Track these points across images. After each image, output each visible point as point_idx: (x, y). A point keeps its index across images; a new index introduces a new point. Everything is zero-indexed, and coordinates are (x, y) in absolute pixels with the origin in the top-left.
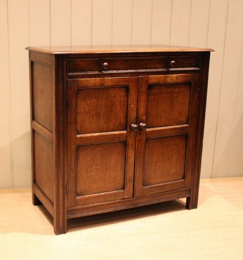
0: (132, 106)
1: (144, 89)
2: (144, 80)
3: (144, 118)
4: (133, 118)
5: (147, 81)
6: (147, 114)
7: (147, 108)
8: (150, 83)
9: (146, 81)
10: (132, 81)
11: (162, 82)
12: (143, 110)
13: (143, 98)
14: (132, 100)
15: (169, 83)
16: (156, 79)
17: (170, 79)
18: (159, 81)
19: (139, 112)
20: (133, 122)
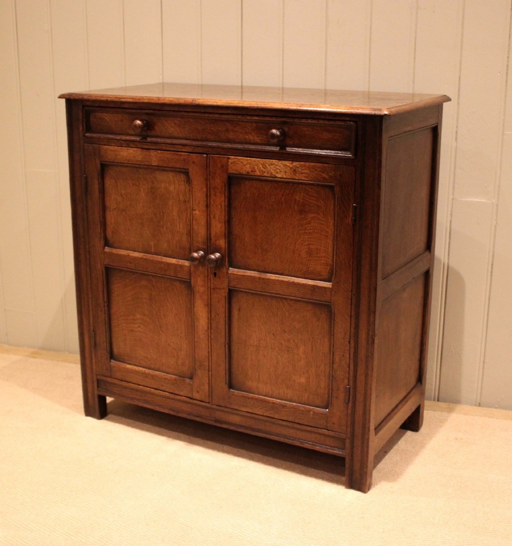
0: (197, 212)
1: (219, 181)
2: (219, 166)
3: (222, 243)
4: (200, 240)
5: (225, 167)
6: (229, 235)
7: (229, 222)
8: (231, 171)
9: (222, 166)
10: (193, 162)
11: (258, 173)
12: (219, 226)
13: (220, 201)
14: (197, 202)
15: (276, 177)
16: (245, 165)
17: (279, 171)
18: (252, 171)
19: (212, 229)
20: (200, 246)
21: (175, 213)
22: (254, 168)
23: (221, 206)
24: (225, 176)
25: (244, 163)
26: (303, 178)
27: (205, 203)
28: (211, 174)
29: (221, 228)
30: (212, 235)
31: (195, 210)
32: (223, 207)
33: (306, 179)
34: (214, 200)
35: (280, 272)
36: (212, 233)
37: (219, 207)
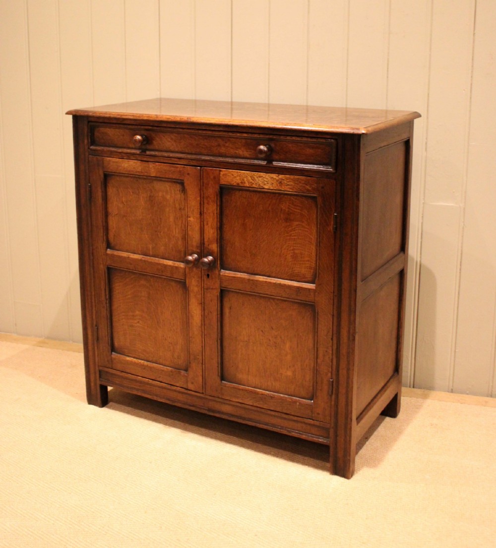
0: (191, 219)
1: (212, 191)
2: (212, 177)
3: (214, 247)
4: (195, 244)
5: (217, 179)
6: (221, 240)
7: (221, 228)
8: (223, 182)
9: (214, 178)
10: (188, 174)
11: (247, 184)
12: (212, 231)
13: (212, 209)
14: (192, 210)
15: (264, 188)
16: (235, 177)
17: (266, 183)
18: (242, 183)
19: (205, 235)
20: (195, 249)
21: (172, 219)
22: (243, 180)
23: (214, 214)
24: (218, 187)
25: (235, 175)
26: (289, 190)
27: (199, 211)
28: (204, 184)
29: (213, 233)
30: (206, 240)
31: (190, 217)
32: (215, 214)
33: (291, 190)
34: (207, 208)
35: (267, 274)
36: (205, 238)
37: (212, 215)
